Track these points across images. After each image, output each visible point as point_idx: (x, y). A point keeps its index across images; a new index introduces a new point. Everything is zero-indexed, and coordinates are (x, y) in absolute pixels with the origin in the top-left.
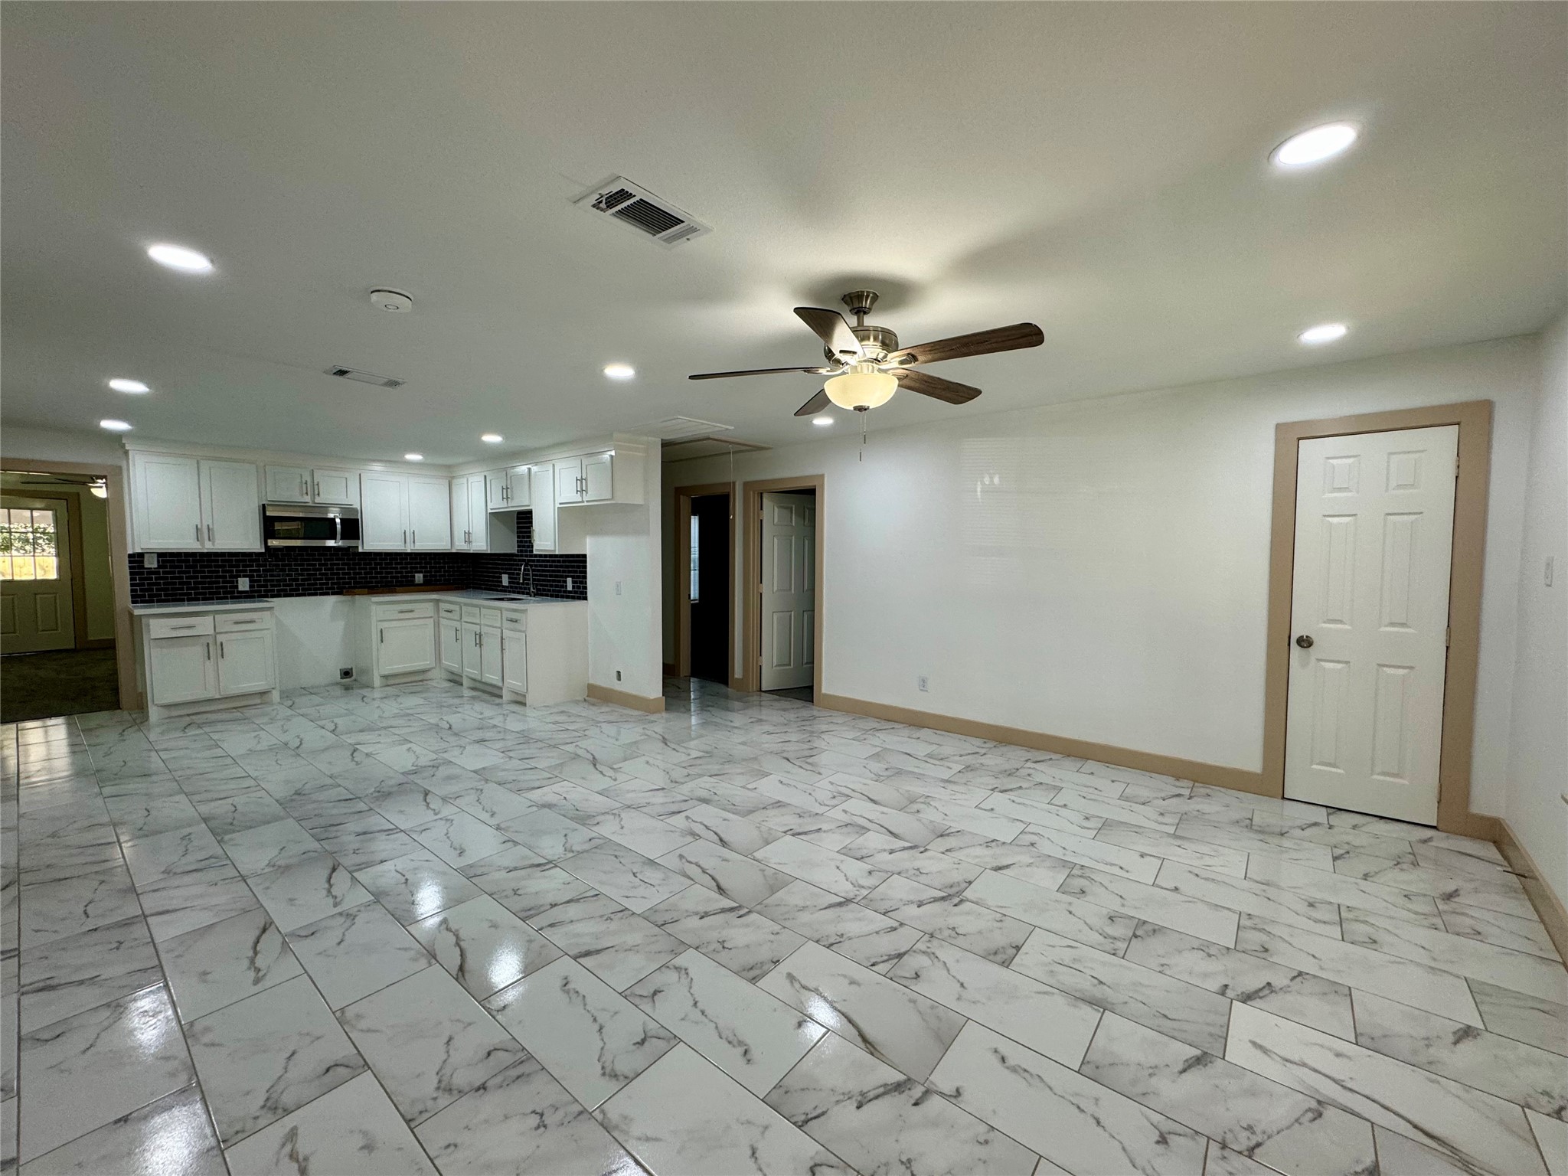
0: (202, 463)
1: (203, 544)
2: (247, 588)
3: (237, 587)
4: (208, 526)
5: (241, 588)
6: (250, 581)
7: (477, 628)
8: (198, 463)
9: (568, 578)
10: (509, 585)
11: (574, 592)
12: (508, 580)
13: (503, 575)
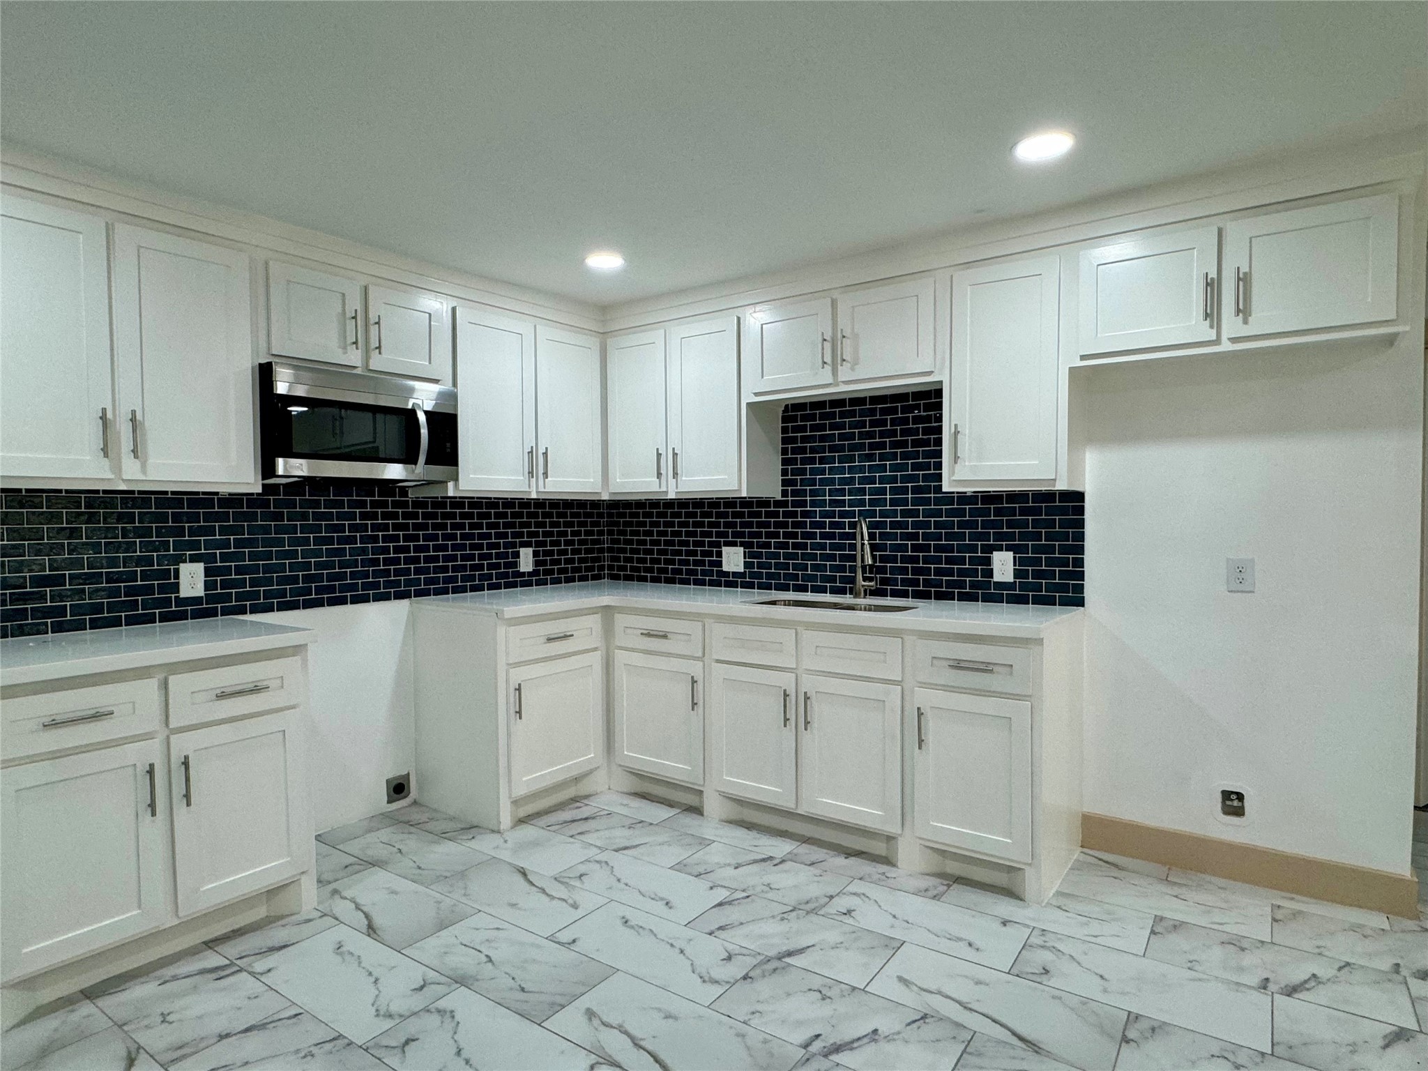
0: (121, 230)
1: (117, 468)
2: (199, 591)
3: (176, 587)
4: (134, 412)
5: (185, 592)
6: (208, 572)
7: (787, 681)
8: (109, 229)
9: (994, 552)
10: (745, 572)
11: (1023, 586)
12: (743, 560)
13: (725, 550)
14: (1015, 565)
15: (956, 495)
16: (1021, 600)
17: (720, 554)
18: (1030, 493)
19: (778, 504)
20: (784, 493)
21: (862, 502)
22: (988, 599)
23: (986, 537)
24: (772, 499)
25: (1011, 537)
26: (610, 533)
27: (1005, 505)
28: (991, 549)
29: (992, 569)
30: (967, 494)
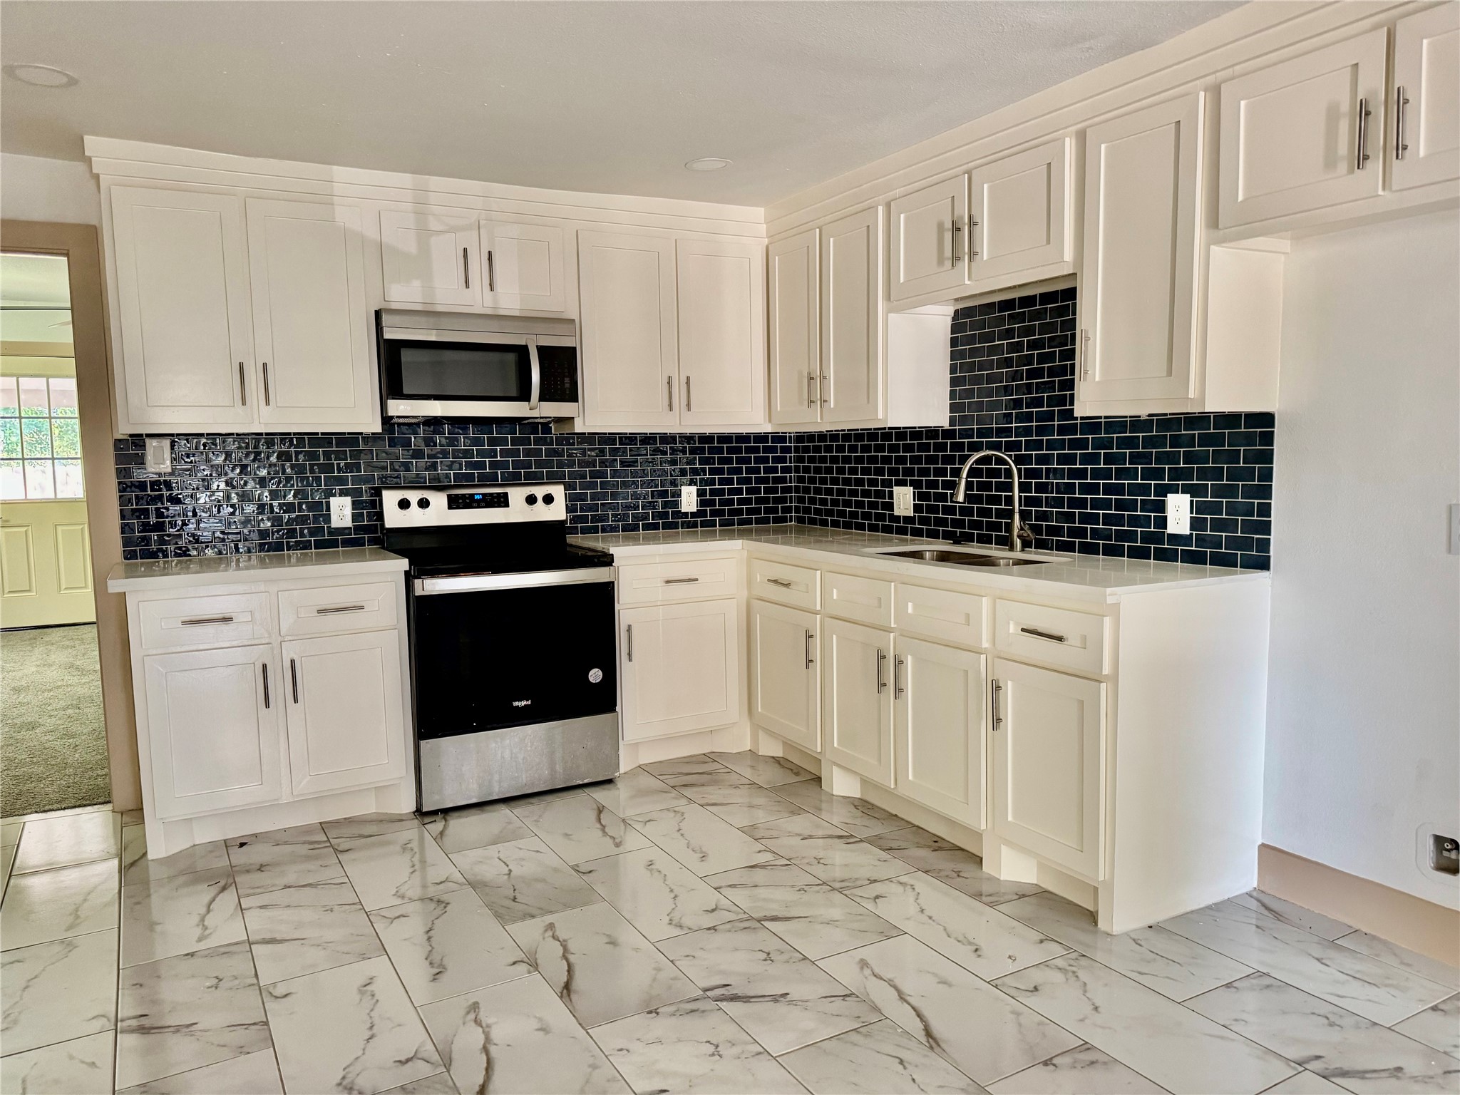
3: (329, 520)
5: (336, 522)
6: (355, 505)
9: (1168, 495)
10: (915, 516)
11: (1201, 540)
12: (912, 502)
13: (896, 489)
14: (1192, 513)
15: (1128, 419)
16: (1195, 558)
17: (891, 495)
18: (1212, 415)
19: (948, 434)
20: (952, 421)
21: (1028, 432)
22: (1162, 555)
23: (1158, 474)
24: (940, 429)
25: (1186, 474)
26: (797, 470)
27: (1183, 432)
28: (1164, 491)
29: (1166, 516)
30: (1141, 418)
